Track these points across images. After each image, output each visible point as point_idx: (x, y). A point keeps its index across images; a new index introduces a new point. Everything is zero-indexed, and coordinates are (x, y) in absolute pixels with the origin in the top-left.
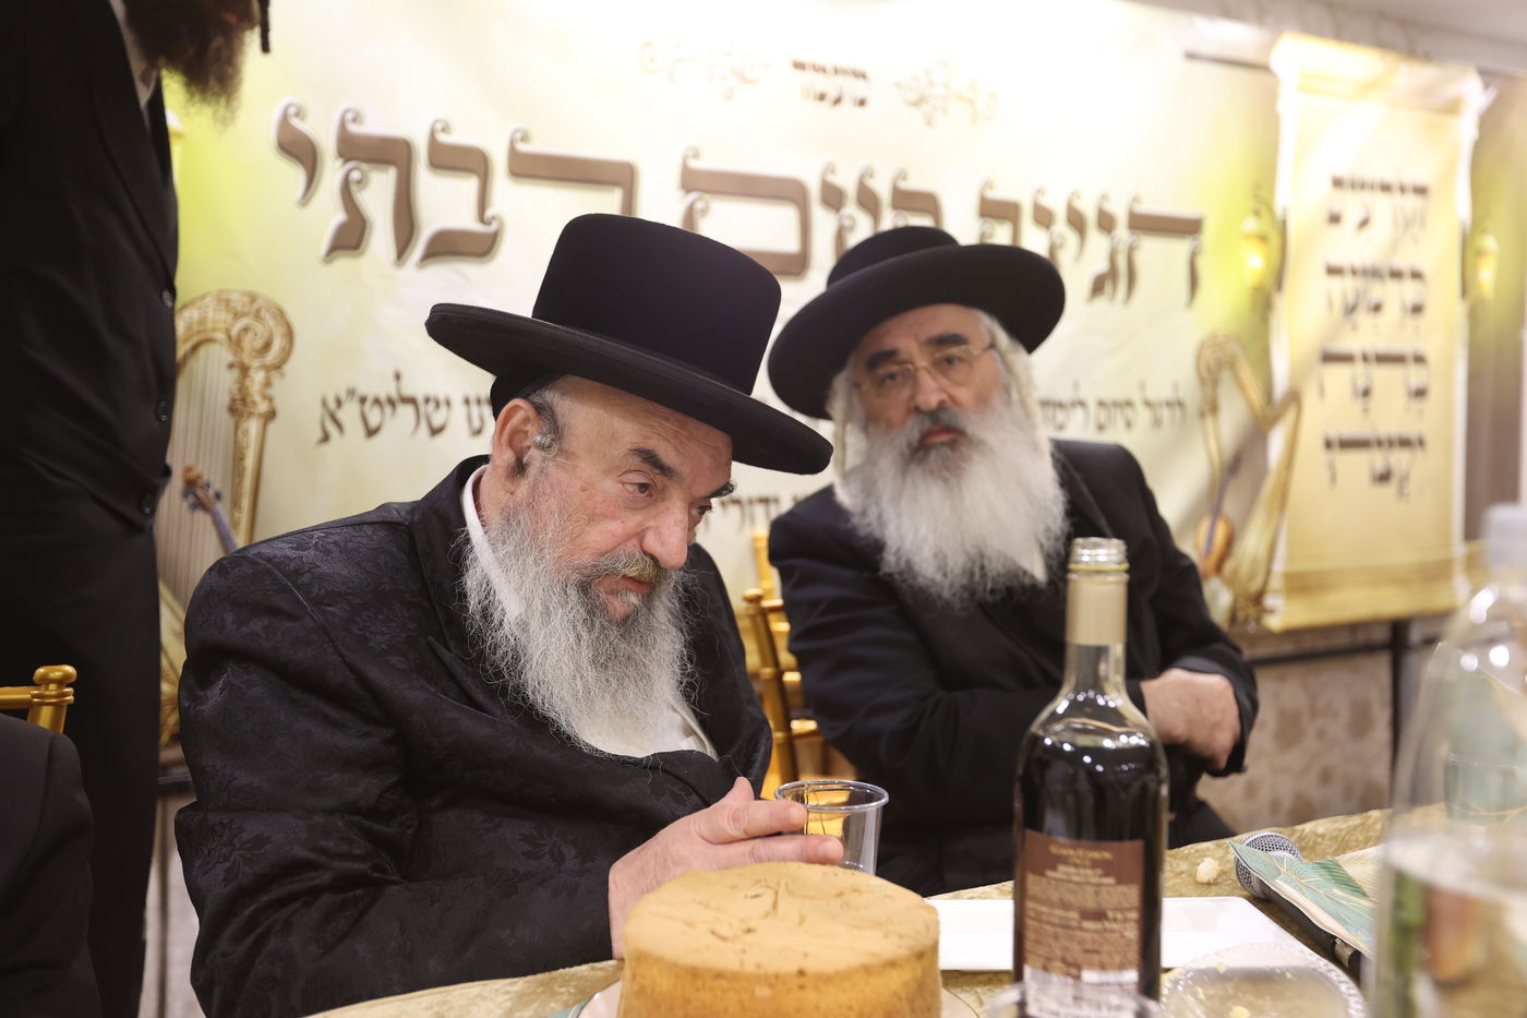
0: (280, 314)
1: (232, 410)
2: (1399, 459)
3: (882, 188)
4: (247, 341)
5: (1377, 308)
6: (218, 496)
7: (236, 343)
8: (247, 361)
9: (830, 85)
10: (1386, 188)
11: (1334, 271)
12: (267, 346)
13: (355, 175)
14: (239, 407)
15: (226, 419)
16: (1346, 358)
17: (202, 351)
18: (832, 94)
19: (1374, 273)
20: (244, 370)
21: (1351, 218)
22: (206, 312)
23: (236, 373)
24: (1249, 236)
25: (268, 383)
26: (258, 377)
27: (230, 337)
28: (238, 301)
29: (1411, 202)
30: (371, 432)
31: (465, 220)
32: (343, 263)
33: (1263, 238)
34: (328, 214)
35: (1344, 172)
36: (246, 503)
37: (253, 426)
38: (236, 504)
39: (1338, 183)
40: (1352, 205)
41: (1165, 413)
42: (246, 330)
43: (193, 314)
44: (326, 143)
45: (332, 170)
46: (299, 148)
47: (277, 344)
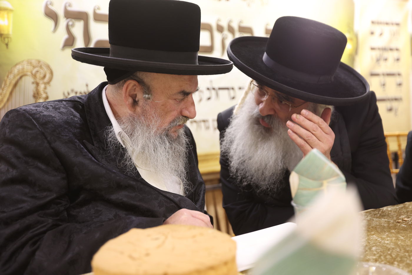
0: (48, 67)
1: (34, 96)
2: (395, 104)
3: (235, 26)
4: (38, 75)
5: (386, 60)
7: (34, 76)
8: (38, 80)
10: (387, 24)
11: (373, 49)
12: (44, 77)
13: (70, 23)
14: (36, 96)
15: (32, 99)
16: (377, 75)
17: (23, 78)
19: (384, 49)
20: (38, 84)
21: (377, 33)
22: (24, 66)
23: (35, 85)
25: (45, 88)
26: (42, 86)
27: (32, 74)
28: (34, 63)
29: (395, 28)
32: (68, 50)
33: (352, 39)
34: (62, 35)
35: (375, 19)
39: (373, 22)
40: (377, 29)
42: (37, 72)
43: (19, 67)
44: (61, 13)
45: (63, 22)
46: (51, 15)
47: (48, 76)
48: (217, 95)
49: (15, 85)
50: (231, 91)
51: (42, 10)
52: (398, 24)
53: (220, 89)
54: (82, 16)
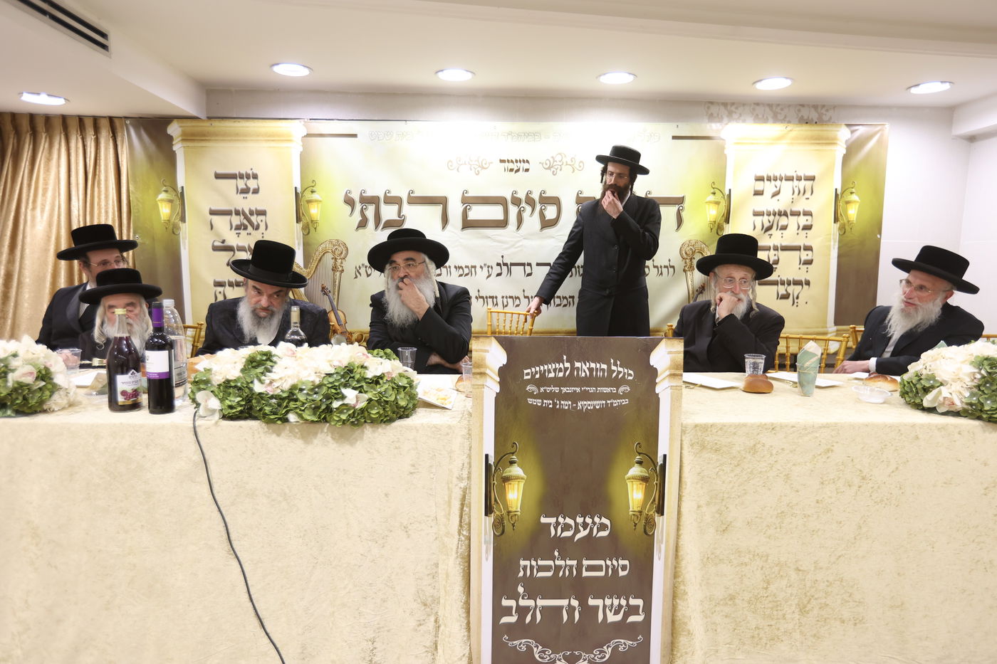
0: (345, 245)
1: (332, 270)
2: (794, 289)
4: (337, 252)
5: (784, 228)
6: (330, 292)
7: (333, 253)
8: (336, 257)
9: (515, 166)
10: (790, 179)
11: (756, 214)
12: (342, 253)
13: (364, 207)
14: (334, 269)
15: (331, 272)
17: (326, 255)
18: (516, 168)
19: (781, 214)
20: (336, 259)
21: (768, 193)
22: (326, 245)
23: (333, 260)
24: (710, 202)
25: (342, 263)
26: (339, 261)
27: (332, 251)
28: (335, 242)
29: (803, 183)
30: (368, 276)
31: (395, 217)
32: (361, 231)
33: (717, 203)
34: (357, 217)
35: (763, 174)
36: (336, 293)
37: (338, 274)
38: (334, 294)
39: (759, 179)
40: (769, 188)
41: (665, 270)
42: (336, 249)
43: (323, 246)
44: (357, 199)
45: (358, 207)
46: (349, 202)
47: (344, 252)
48: (509, 271)
49: (320, 260)
50: (528, 268)
51: (342, 199)
52: (813, 179)
53: (512, 264)
54: (374, 201)
